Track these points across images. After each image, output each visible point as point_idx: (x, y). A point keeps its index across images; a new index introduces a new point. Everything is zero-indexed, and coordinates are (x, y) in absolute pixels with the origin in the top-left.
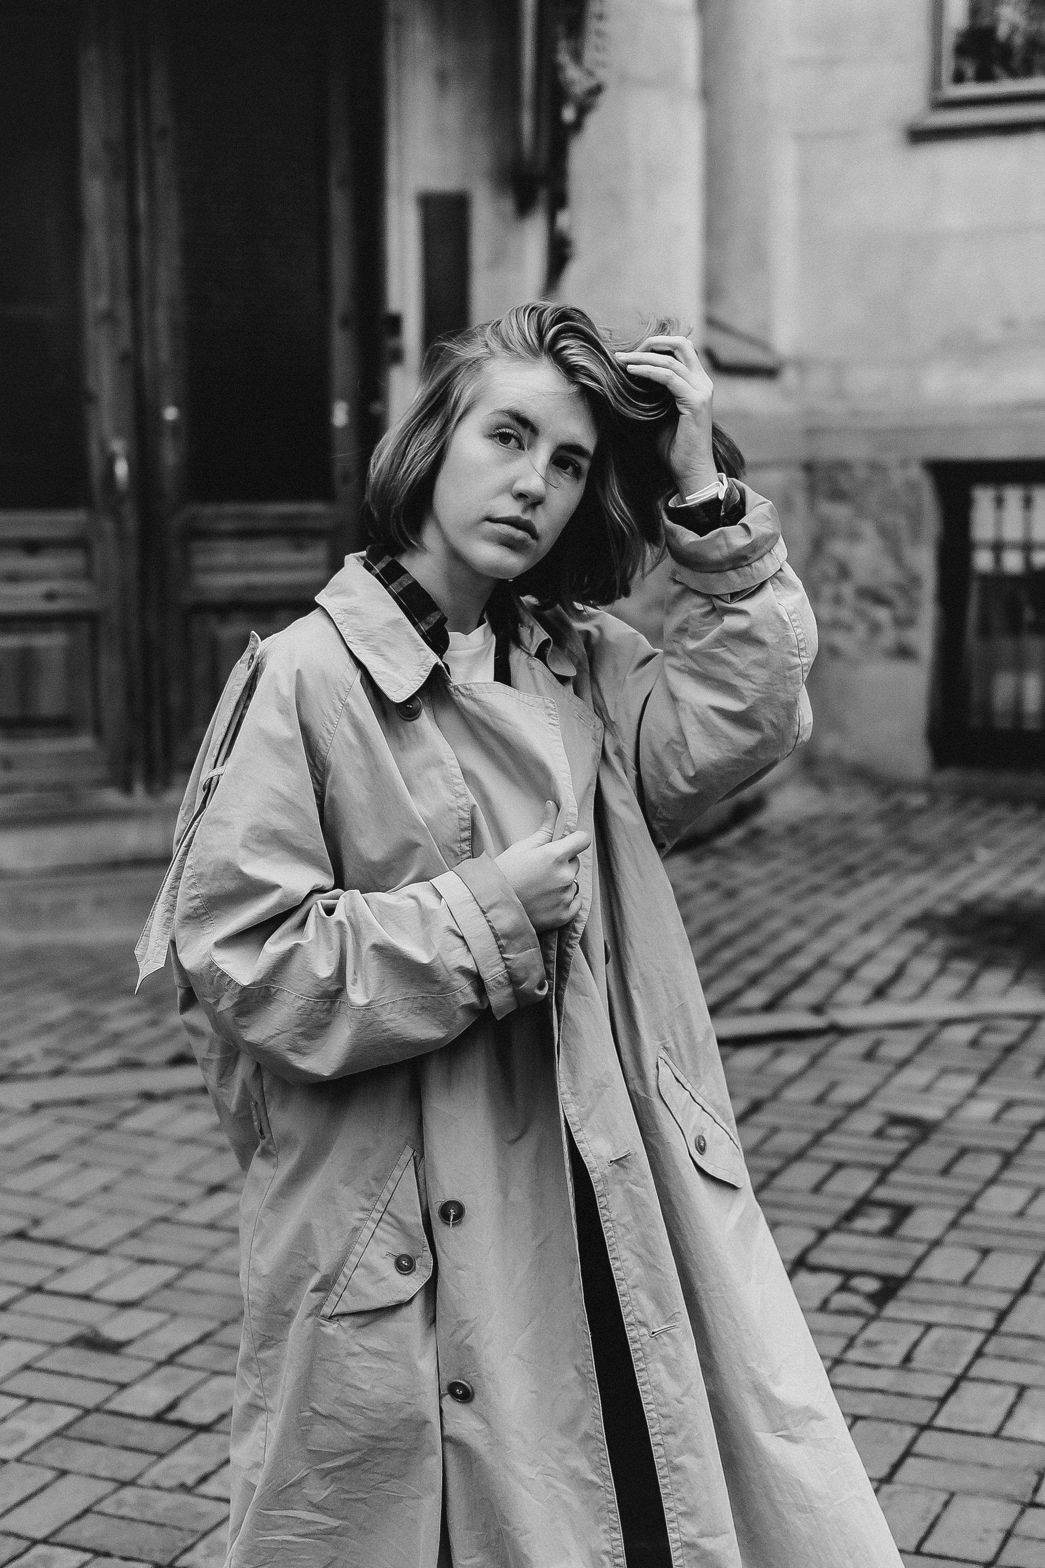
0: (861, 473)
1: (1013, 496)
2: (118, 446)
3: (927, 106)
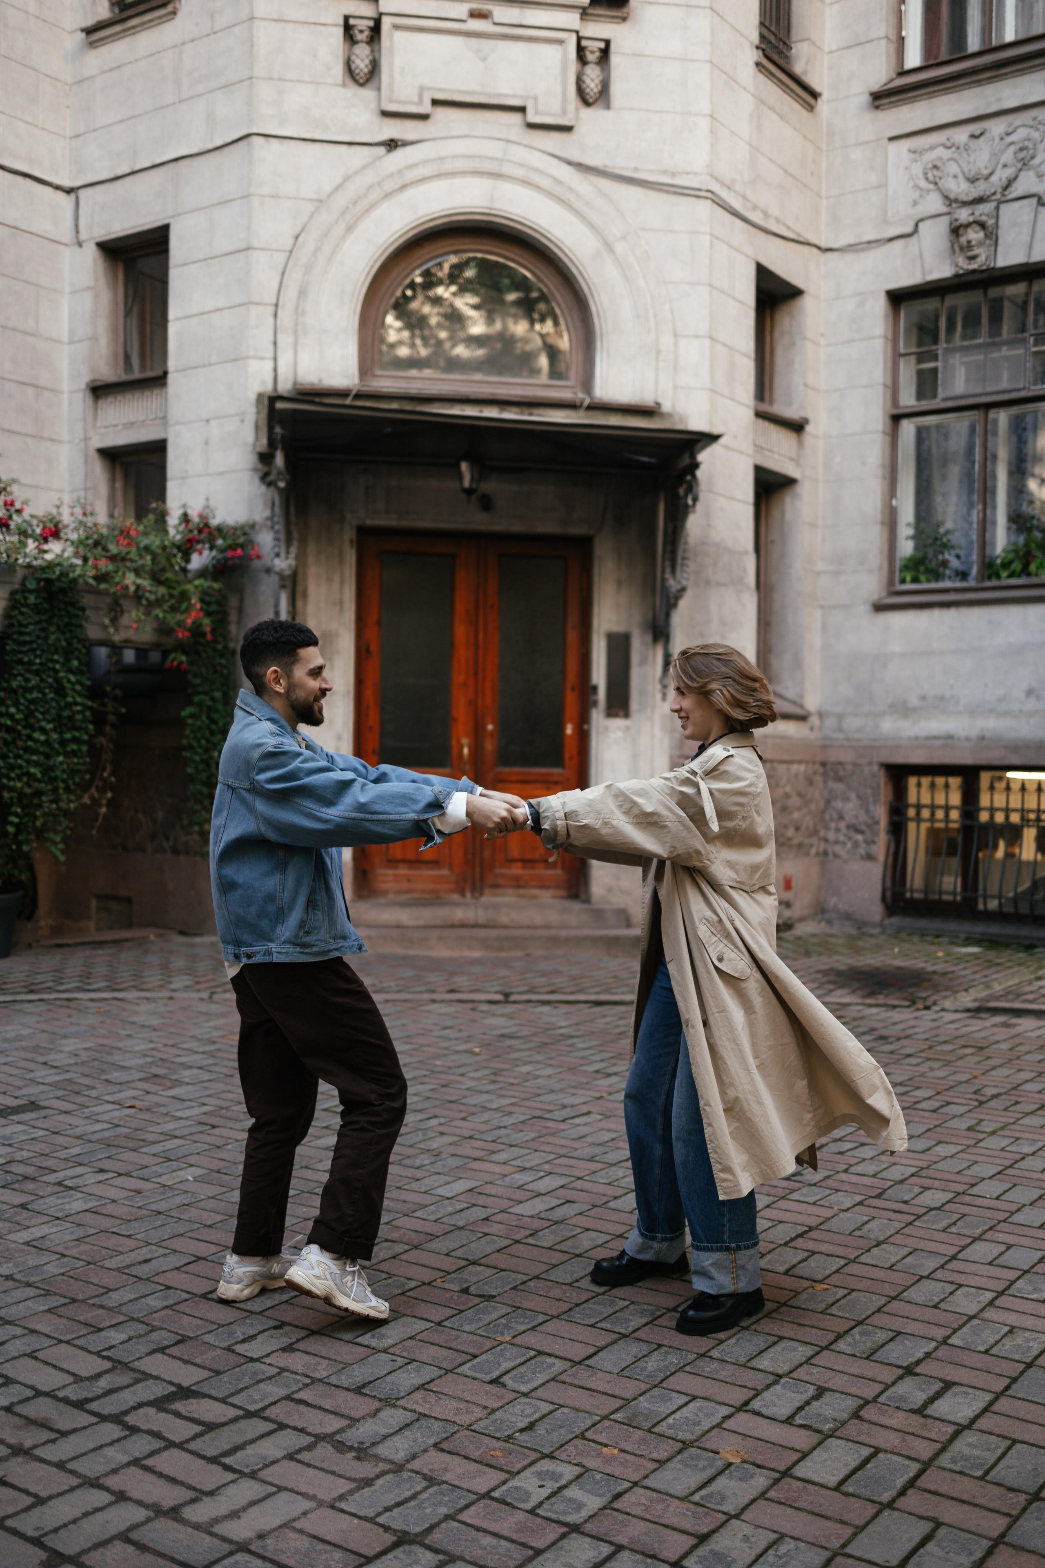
0: (849, 767)
1: (926, 781)
2: (465, 741)
3: (884, 594)
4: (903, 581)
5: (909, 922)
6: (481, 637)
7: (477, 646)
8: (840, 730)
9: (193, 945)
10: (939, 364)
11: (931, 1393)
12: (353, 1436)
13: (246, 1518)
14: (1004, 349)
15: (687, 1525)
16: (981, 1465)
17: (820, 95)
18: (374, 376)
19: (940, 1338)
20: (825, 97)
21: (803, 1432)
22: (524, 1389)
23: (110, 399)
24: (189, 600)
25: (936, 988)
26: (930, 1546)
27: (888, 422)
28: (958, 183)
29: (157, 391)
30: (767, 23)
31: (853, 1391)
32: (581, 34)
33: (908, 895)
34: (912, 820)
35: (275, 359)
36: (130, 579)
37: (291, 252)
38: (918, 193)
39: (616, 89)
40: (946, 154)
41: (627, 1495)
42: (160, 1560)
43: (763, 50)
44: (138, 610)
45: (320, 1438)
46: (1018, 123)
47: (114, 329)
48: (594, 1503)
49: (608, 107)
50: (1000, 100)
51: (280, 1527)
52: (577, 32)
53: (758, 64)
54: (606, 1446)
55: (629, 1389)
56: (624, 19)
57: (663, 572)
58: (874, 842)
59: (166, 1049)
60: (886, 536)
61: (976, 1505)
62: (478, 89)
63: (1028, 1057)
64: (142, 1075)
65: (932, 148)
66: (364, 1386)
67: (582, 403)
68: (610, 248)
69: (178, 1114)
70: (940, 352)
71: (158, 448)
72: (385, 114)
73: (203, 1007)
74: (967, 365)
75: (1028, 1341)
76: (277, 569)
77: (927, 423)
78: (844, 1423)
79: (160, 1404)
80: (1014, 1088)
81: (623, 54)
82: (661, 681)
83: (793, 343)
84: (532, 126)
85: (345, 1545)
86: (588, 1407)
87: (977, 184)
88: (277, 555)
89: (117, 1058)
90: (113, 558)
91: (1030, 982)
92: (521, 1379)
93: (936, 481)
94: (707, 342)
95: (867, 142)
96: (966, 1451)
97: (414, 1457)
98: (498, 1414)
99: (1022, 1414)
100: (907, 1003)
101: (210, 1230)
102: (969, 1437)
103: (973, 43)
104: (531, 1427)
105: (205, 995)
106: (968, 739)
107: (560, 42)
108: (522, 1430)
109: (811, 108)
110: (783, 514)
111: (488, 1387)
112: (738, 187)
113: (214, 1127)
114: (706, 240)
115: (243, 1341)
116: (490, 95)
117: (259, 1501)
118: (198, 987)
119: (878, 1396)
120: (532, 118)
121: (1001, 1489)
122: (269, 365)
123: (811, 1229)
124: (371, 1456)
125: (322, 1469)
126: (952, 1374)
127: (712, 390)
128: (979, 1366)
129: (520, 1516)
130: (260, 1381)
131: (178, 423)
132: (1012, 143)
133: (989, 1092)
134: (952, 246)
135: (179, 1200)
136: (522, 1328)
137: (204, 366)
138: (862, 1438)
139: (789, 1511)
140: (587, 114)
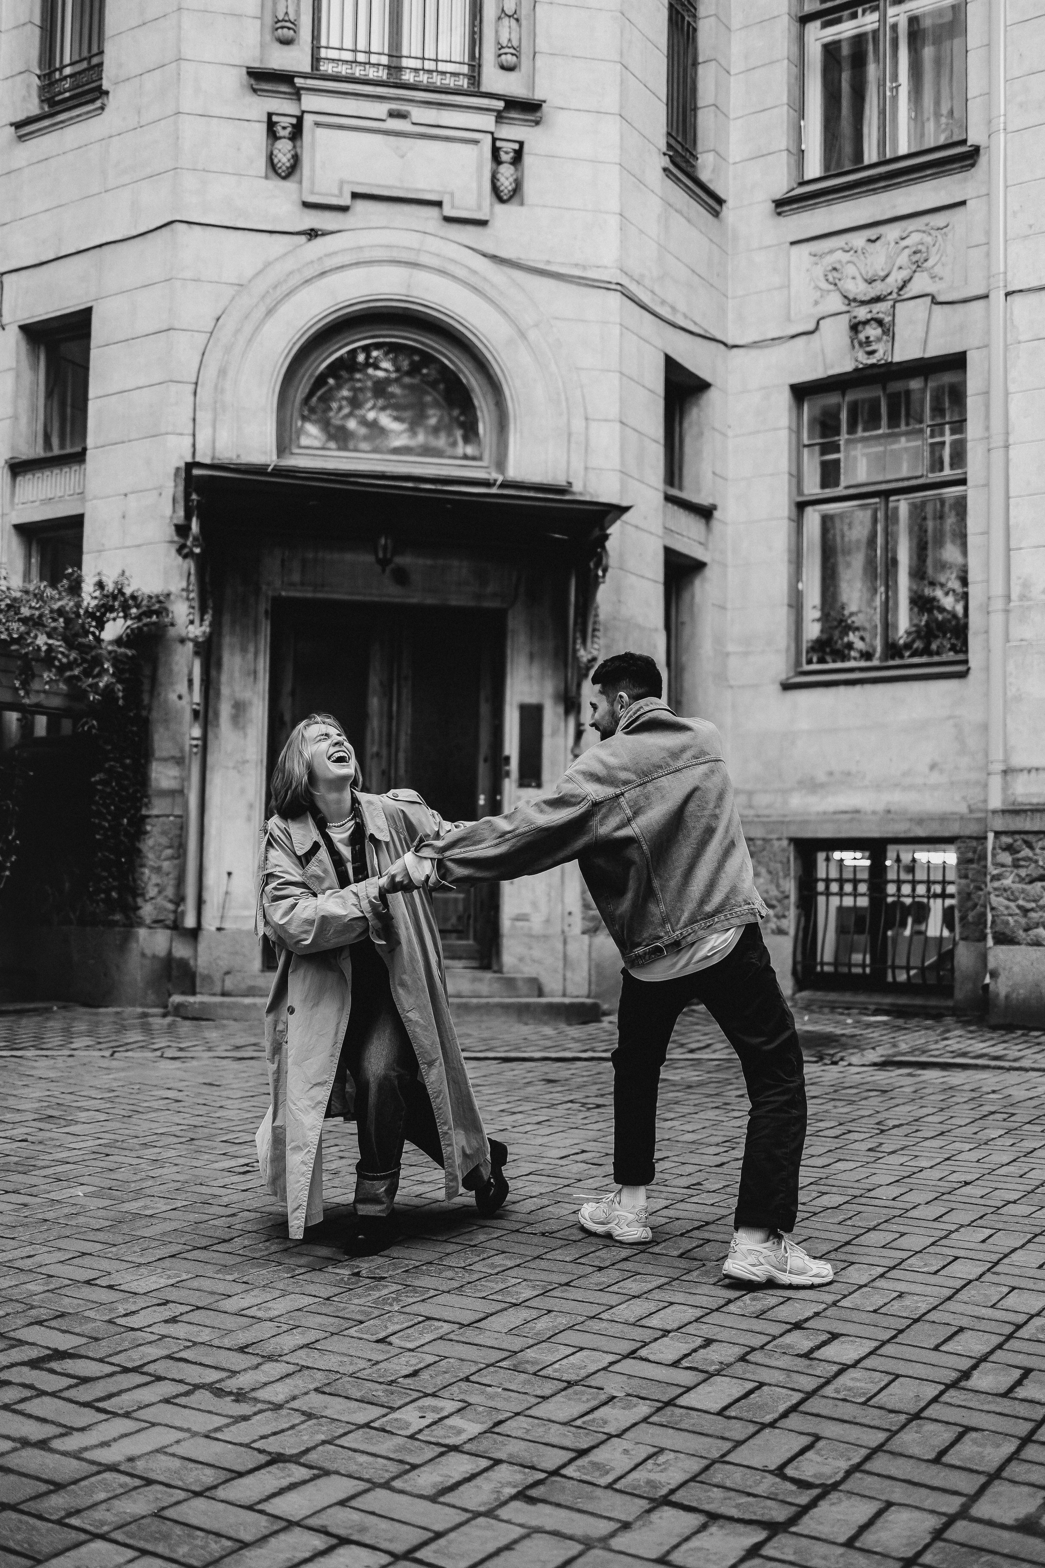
1: (834, 855)
3: (792, 674)
4: (810, 662)
5: (819, 995)
6: (395, 708)
7: (390, 718)
8: (750, 807)
9: (97, 1014)
10: (841, 456)
11: (817, 1342)
12: (232, 1384)
13: (115, 1446)
14: (903, 439)
15: (567, 1443)
16: (864, 1394)
17: (725, 201)
18: (292, 454)
19: (830, 1302)
20: (730, 204)
21: (689, 1372)
22: (410, 1346)
23: (29, 476)
24: (102, 665)
25: (844, 1047)
26: (809, 1455)
27: (794, 509)
28: (857, 284)
29: (75, 467)
30: (674, 134)
31: (741, 1341)
32: (496, 136)
33: (819, 968)
34: (821, 894)
35: (194, 435)
36: (42, 640)
37: (212, 333)
38: (819, 293)
39: (529, 187)
40: (845, 257)
41: (508, 1422)
42: (23, 1479)
43: (670, 156)
44: (50, 671)
45: (197, 1387)
46: (911, 228)
47: (34, 409)
48: (474, 1429)
49: (522, 204)
50: (894, 207)
51: (152, 1452)
52: (492, 133)
53: (665, 170)
54: (490, 1386)
55: (517, 1344)
56: (537, 123)
57: (574, 643)
58: (784, 916)
59: (63, 1096)
60: (793, 618)
61: (857, 1424)
62: (398, 184)
63: (932, 1097)
64: (37, 1116)
65: (831, 252)
66: (247, 1346)
67: (496, 481)
68: (523, 335)
69: (71, 1146)
70: (842, 443)
71: (76, 522)
72: (306, 205)
73: (105, 1063)
74: (867, 455)
75: (917, 1302)
76: (191, 636)
77: (832, 512)
78: (729, 1365)
79: (34, 1364)
80: (916, 1120)
81: (536, 154)
82: (572, 751)
83: (701, 434)
84: (448, 220)
85: (217, 1464)
86: (474, 1359)
87: (874, 284)
88: (192, 622)
89: (11, 1102)
90: (24, 621)
91: (936, 1042)
92: (408, 1338)
93: (841, 569)
94: (617, 426)
95: (769, 247)
96: (850, 1384)
97: (294, 1398)
98: (382, 1365)
99: (907, 1357)
100: (814, 1059)
101: (98, 1233)
102: (852, 1373)
103: (871, 155)
104: (415, 1373)
105: (107, 1053)
106: (874, 813)
107: (476, 142)
108: (406, 1376)
109: (716, 214)
110: (693, 597)
111: (375, 1345)
112: (647, 282)
113: (107, 1155)
114: (616, 330)
115: (125, 1315)
116: (407, 190)
117: (131, 1434)
118: (99, 1046)
119: (766, 1345)
120: (448, 211)
121: (883, 1412)
122: (189, 440)
123: (707, 1223)
124: (250, 1399)
125: (199, 1410)
126: (838, 1327)
127: (622, 472)
128: (867, 1322)
129: (400, 1441)
130: (140, 1345)
131: (95, 498)
132: (907, 247)
133: (891, 1123)
134: (852, 342)
135: (66, 1211)
136: (411, 1300)
137: (123, 442)
138: (747, 1376)
139: (671, 1431)
140: (499, 208)
